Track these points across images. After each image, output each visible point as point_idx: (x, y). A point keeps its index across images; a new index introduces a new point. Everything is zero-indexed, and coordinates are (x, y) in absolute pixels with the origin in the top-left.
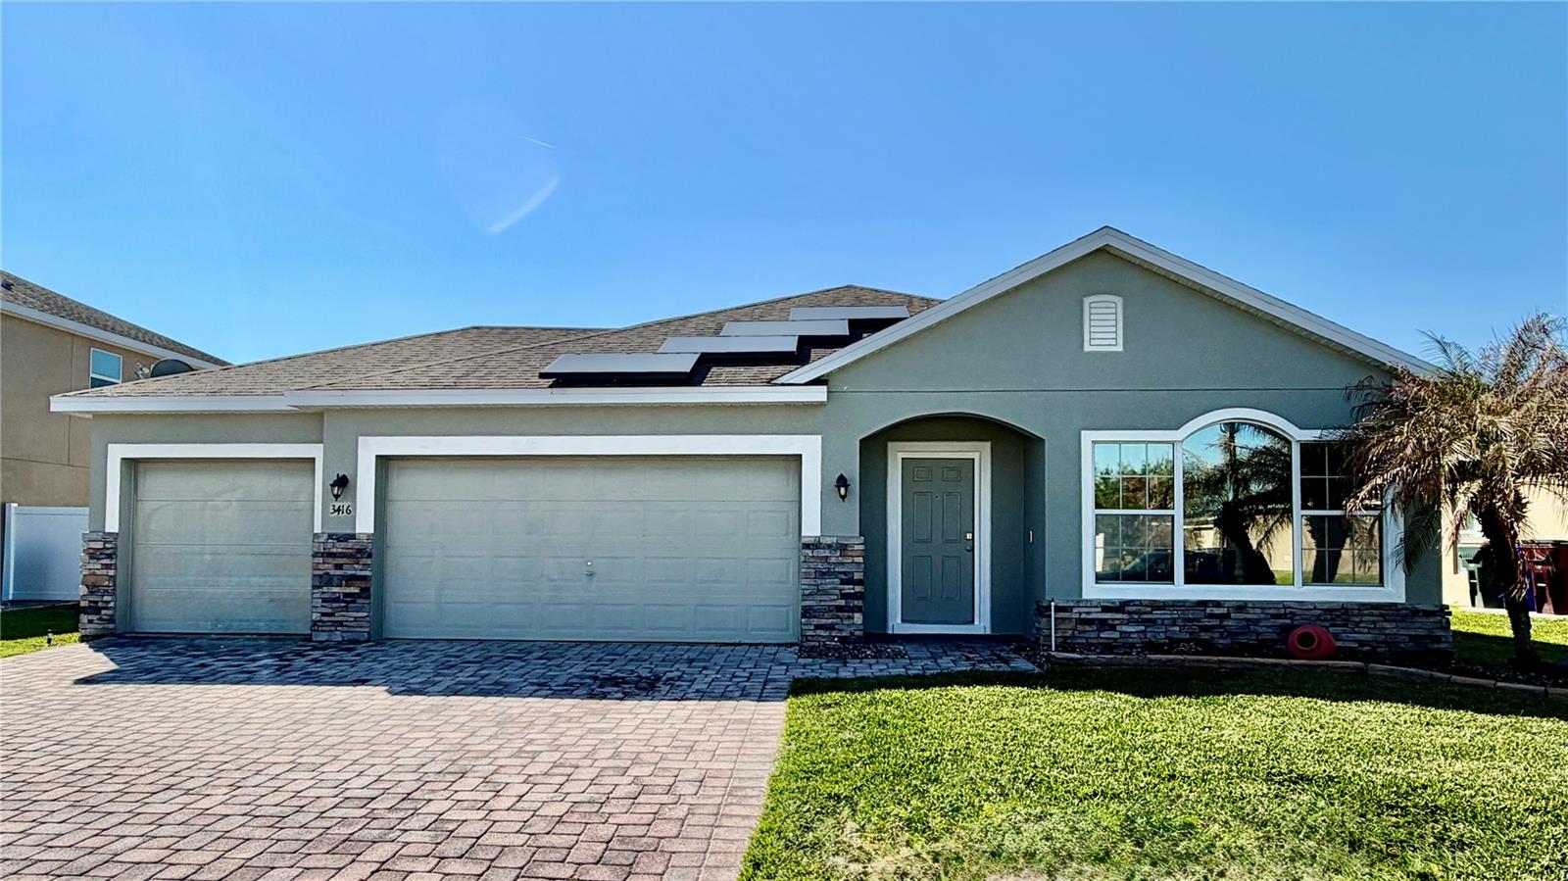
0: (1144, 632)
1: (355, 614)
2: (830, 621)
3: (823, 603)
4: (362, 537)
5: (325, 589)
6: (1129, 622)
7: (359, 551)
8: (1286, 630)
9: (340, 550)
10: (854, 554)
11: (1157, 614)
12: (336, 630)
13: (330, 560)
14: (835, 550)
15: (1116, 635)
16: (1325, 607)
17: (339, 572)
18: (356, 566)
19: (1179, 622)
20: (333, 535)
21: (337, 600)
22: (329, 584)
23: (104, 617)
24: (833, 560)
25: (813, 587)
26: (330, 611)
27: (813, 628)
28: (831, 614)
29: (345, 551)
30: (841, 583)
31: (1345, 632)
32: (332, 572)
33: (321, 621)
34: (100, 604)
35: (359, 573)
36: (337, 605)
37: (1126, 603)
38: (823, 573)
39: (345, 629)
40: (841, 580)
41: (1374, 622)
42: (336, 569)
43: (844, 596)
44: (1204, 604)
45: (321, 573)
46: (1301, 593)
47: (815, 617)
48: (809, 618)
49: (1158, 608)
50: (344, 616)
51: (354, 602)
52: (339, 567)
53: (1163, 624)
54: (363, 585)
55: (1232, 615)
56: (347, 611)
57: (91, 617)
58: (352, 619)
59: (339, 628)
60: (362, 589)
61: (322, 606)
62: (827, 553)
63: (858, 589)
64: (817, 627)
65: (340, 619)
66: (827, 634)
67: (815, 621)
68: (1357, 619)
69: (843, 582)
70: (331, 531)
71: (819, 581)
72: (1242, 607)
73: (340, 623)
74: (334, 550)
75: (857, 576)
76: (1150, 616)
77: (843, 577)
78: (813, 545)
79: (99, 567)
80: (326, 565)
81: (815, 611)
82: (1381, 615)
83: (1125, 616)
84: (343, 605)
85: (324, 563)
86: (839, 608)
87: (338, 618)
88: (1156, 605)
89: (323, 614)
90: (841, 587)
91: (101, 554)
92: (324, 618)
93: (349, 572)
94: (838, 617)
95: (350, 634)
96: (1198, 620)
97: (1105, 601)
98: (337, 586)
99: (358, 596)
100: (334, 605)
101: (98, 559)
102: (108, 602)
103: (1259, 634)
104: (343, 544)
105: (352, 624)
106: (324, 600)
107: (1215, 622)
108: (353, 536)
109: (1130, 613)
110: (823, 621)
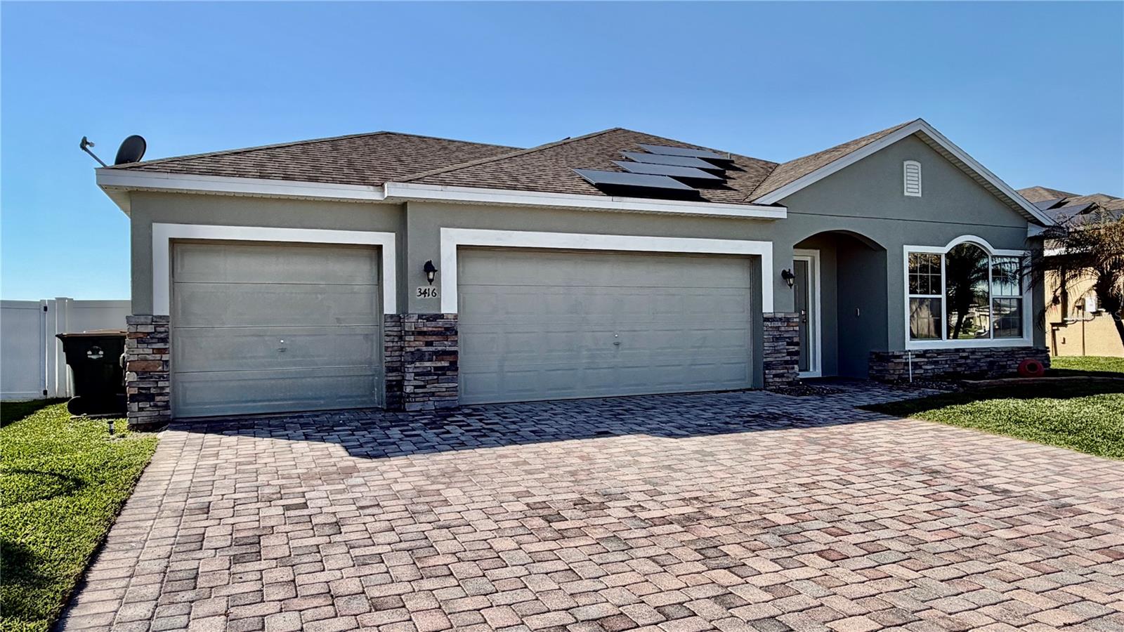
0: (934, 369)
1: (446, 385)
2: (782, 371)
3: (778, 359)
4: (450, 317)
5: (418, 364)
6: (927, 363)
7: (447, 329)
8: (991, 364)
9: (430, 329)
10: (794, 324)
11: (940, 358)
12: (429, 400)
13: (421, 338)
14: (784, 322)
15: (922, 371)
16: (1006, 350)
17: (431, 349)
18: (445, 342)
19: (949, 362)
20: (423, 315)
21: (429, 374)
22: (421, 359)
23: (159, 404)
24: (783, 329)
25: (771, 348)
26: (422, 383)
27: (772, 376)
28: (782, 366)
29: (434, 329)
30: (788, 345)
31: (1013, 364)
32: (424, 349)
33: (414, 393)
34: (152, 391)
35: (448, 349)
36: (430, 377)
37: (926, 352)
38: (777, 338)
39: (438, 398)
40: (787, 342)
41: (1023, 357)
42: (426, 346)
43: (789, 354)
44: (957, 350)
45: (413, 349)
46: (994, 343)
47: (773, 369)
48: (770, 370)
49: (939, 354)
50: (436, 387)
51: (445, 374)
52: (429, 344)
53: (942, 364)
54: (451, 358)
55: (971, 357)
56: (438, 383)
57: (141, 405)
58: (444, 390)
59: (431, 398)
60: (451, 363)
61: (415, 379)
62: (780, 324)
63: (796, 348)
64: (775, 376)
65: (433, 390)
66: (780, 380)
67: (774, 372)
68: (1017, 356)
69: (789, 344)
70: (420, 312)
71: (776, 344)
72: (973, 351)
73: (433, 394)
74: (425, 329)
75: (796, 340)
76: (937, 359)
77: (787, 340)
78: (771, 318)
79: (151, 351)
80: (417, 343)
81: (774, 365)
82: (1026, 353)
83: (926, 360)
84: (436, 377)
85: (415, 341)
86: (786, 362)
87: (430, 388)
88: (939, 352)
89: (416, 387)
90: (787, 347)
91: (152, 338)
92: (417, 391)
93: (440, 348)
94: (786, 368)
95: (442, 403)
96: (956, 360)
97: (917, 350)
98: (429, 361)
99: (448, 369)
100: (427, 378)
101: (148, 344)
102: (163, 388)
103: (981, 367)
104: (434, 323)
105: (443, 394)
106: (417, 374)
107: (963, 361)
108: (441, 316)
109: (928, 358)
110: (778, 372)
